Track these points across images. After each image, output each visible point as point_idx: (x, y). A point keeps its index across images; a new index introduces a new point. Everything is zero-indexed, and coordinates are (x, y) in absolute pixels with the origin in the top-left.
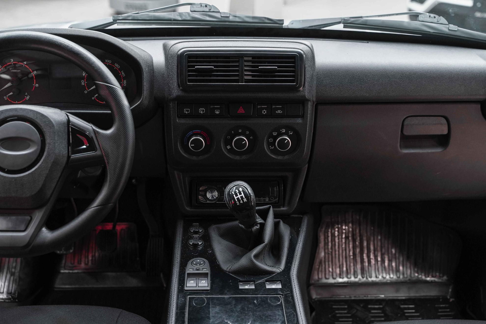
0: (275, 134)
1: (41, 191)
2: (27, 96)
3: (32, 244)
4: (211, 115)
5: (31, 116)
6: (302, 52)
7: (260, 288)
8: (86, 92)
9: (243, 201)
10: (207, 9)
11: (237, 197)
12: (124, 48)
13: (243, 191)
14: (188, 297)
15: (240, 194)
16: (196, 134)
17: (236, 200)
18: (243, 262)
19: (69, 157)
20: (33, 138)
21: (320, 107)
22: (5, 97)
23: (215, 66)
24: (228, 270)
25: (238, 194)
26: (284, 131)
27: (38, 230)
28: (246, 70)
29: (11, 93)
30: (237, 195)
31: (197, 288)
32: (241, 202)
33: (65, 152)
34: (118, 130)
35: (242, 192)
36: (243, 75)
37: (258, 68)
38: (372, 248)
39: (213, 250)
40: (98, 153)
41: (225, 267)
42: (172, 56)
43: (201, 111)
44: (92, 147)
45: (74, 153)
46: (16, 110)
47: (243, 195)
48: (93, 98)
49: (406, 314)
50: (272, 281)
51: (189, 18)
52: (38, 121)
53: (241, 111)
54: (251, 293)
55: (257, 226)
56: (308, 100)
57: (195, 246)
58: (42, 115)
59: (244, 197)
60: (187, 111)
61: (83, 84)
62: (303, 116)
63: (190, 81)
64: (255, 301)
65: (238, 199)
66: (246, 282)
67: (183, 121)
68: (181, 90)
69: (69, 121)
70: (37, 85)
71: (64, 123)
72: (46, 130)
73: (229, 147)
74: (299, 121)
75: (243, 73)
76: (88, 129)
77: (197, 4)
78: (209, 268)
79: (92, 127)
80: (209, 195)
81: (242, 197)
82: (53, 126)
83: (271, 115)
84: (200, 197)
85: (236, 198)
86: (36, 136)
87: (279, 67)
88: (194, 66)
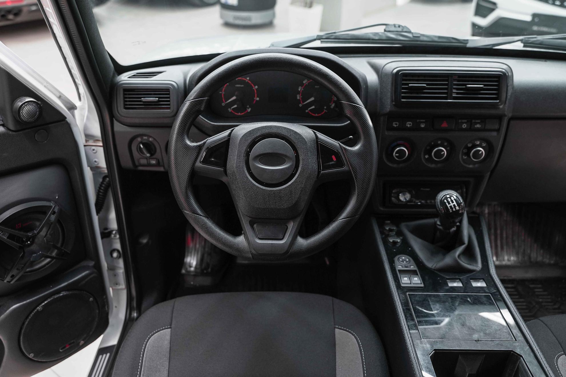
0: (470, 145)
1: (296, 204)
2: (248, 108)
3: (289, 254)
4: (416, 128)
6: (504, 70)
7: (467, 287)
8: (300, 105)
9: (455, 209)
10: (400, 29)
11: (450, 205)
13: (455, 199)
14: (408, 293)
15: (453, 202)
16: (399, 146)
17: (449, 208)
18: (448, 260)
19: (319, 172)
20: (288, 155)
21: (512, 122)
22: (229, 109)
23: (427, 84)
24: (433, 267)
25: (451, 202)
26: (478, 143)
27: (294, 239)
28: (454, 88)
29: (236, 106)
30: (449, 203)
31: (412, 285)
32: (454, 210)
33: (316, 167)
34: (364, 146)
35: (454, 201)
36: (452, 93)
37: (466, 86)
39: (412, 248)
40: (345, 168)
41: (430, 264)
42: (386, 75)
43: (409, 124)
44: (340, 163)
45: (325, 168)
46: (271, 127)
47: (455, 203)
48: (307, 111)
49: (537, 293)
50: (477, 279)
51: (384, 38)
52: (292, 138)
53: (445, 125)
54: (463, 292)
55: (454, 228)
56: (505, 115)
57: (395, 243)
58: (296, 133)
59: (456, 205)
60: (396, 124)
61: (298, 98)
62: (498, 130)
63: (404, 98)
64: (469, 299)
65: (451, 207)
66: (453, 280)
67: (391, 133)
68: (394, 105)
69: (317, 137)
70: (258, 99)
71: (314, 140)
72: (298, 146)
73: (427, 157)
74: (495, 134)
75: (452, 91)
76: (335, 146)
77: (391, 25)
78: (416, 266)
79: (339, 143)
80: (402, 198)
81: (454, 205)
82: (306, 142)
83: (470, 129)
84: (393, 199)
85: (448, 206)
86: (291, 152)
87: (485, 85)
88: (408, 84)
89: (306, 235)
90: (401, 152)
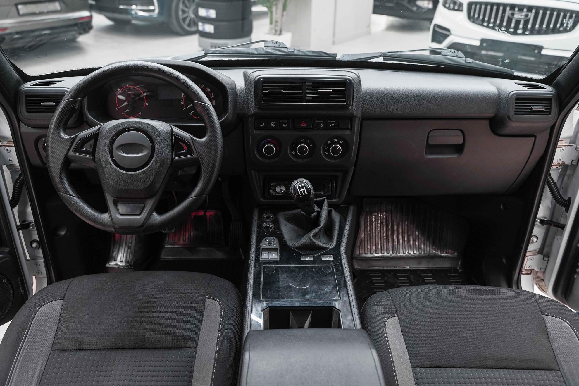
0: (329, 143)
1: (151, 186)
2: (139, 112)
3: (145, 226)
4: (279, 128)
5: (143, 127)
6: (351, 79)
7: (317, 260)
8: (184, 109)
9: (305, 194)
10: (277, 45)
11: (300, 191)
12: (213, 75)
13: (305, 186)
14: (263, 266)
15: (303, 188)
16: (269, 143)
18: (304, 240)
19: (172, 159)
20: (145, 144)
21: (365, 122)
22: (123, 113)
23: (284, 90)
24: (293, 246)
25: (301, 188)
26: (336, 140)
27: (150, 214)
28: (308, 93)
29: (127, 110)
30: (300, 190)
31: (269, 260)
32: (304, 194)
33: (170, 155)
34: (210, 138)
35: (304, 187)
36: (305, 97)
37: (317, 91)
38: (401, 231)
39: (281, 231)
40: (195, 156)
41: (291, 244)
42: (251, 82)
43: (273, 124)
44: (190, 152)
45: (176, 156)
46: (132, 122)
47: (305, 189)
48: (190, 114)
49: (426, 281)
50: (326, 255)
51: (263, 52)
52: (149, 131)
53: (304, 125)
54: (310, 264)
55: (315, 213)
56: (355, 117)
57: (268, 228)
58: (152, 127)
59: (306, 191)
60: (262, 124)
61: (182, 103)
62: (351, 129)
63: (264, 101)
64: (314, 270)
65: (301, 192)
66: (307, 255)
67: (258, 132)
68: (258, 108)
69: (172, 131)
70: (147, 104)
71: (169, 133)
72: (155, 138)
73: (293, 153)
74: (348, 132)
75: (305, 95)
76: (187, 137)
77: (270, 41)
78: (278, 245)
79: (190, 136)
80: (278, 190)
81: (304, 191)
82: (161, 135)
83: (327, 128)
84: (271, 191)
85: (299, 191)
86: (148, 142)
87: (333, 90)
88: (267, 89)
89: (160, 212)
90: (269, 149)
